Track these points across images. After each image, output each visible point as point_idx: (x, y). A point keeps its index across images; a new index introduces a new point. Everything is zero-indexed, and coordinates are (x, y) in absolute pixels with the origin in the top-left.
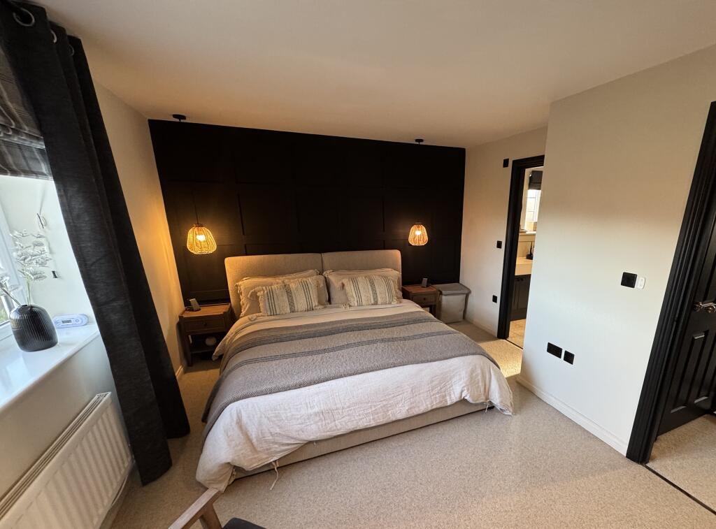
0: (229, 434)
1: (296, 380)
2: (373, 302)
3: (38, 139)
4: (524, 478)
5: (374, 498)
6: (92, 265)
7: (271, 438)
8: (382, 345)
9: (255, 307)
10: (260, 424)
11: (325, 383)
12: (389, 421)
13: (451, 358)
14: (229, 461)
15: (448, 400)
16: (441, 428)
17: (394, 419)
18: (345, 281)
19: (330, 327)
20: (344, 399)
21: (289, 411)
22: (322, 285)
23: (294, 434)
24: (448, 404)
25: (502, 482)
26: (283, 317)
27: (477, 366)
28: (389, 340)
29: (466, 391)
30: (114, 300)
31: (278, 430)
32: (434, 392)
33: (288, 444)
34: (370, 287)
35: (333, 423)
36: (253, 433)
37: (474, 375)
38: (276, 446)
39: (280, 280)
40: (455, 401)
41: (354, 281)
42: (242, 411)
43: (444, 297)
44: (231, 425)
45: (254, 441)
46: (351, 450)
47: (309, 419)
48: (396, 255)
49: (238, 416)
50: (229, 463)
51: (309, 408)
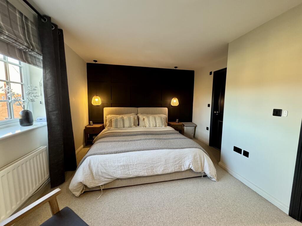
0: (84, 169)
1: (116, 150)
2: (155, 126)
3: (41, 55)
4: (223, 216)
5: (142, 212)
6: (49, 97)
7: (101, 174)
8: (155, 140)
9: (111, 125)
10: (98, 167)
11: (127, 153)
12: (154, 174)
13: (185, 148)
14: (81, 181)
15: (183, 168)
16: (179, 183)
17: (156, 174)
18: (145, 117)
19: (136, 133)
20: (134, 161)
21: (110, 163)
22: (136, 118)
23: (111, 174)
24: (183, 170)
25: (210, 217)
26: (120, 129)
27: (197, 154)
28: (158, 139)
29: (191, 165)
30: (54, 111)
31: (104, 171)
32: (176, 163)
33: (108, 178)
34: (154, 120)
35: (128, 171)
36: (94, 171)
37: (196, 157)
38: (103, 178)
39: (121, 116)
40: (186, 169)
41: (148, 117)
42: (92, 160)
43: (185, 128)
44: (86, 166)
45: (94, 174)
46: (136, 186)
47: (118, 168)
48: (166, 110)
49: (90, 162)
50: (81, 182)
51: (119, 163)
